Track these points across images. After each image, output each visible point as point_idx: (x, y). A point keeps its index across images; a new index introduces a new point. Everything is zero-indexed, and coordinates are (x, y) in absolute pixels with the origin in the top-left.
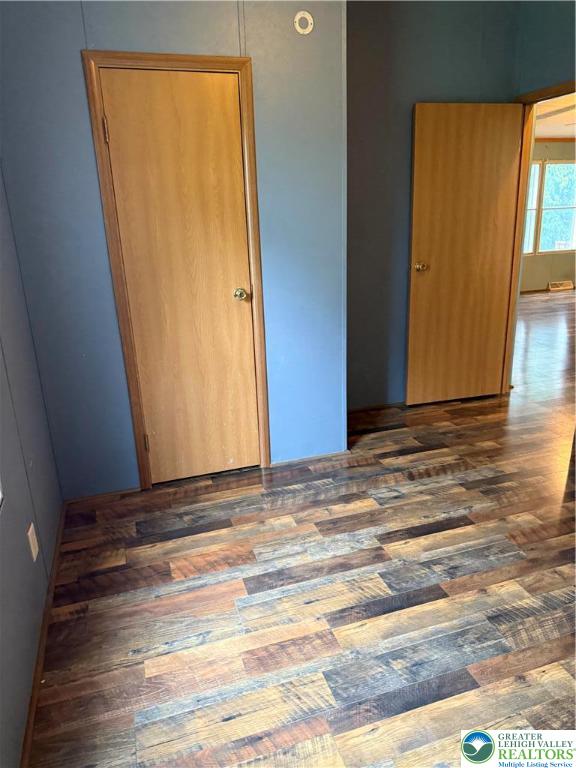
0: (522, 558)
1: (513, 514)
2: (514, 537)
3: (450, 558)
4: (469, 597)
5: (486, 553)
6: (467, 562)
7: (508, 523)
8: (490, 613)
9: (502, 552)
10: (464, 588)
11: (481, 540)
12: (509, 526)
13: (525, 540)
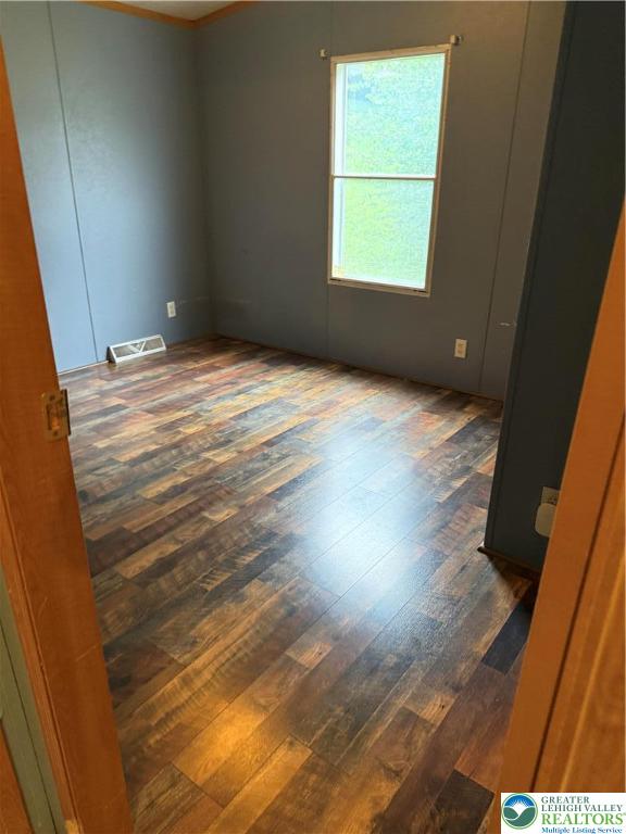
0: (218, 478)
1: (234, 516)
2: (228, 493)
3: (272, 464)
4: (247, 447)
5: (247, 474)
6: (257, 465)
7: (236, 505)
8: (232, 444)
9: (235, 479)
10: (252, 451)
11: (255, 482)
12: (234, 502)
13: (217, 493)
